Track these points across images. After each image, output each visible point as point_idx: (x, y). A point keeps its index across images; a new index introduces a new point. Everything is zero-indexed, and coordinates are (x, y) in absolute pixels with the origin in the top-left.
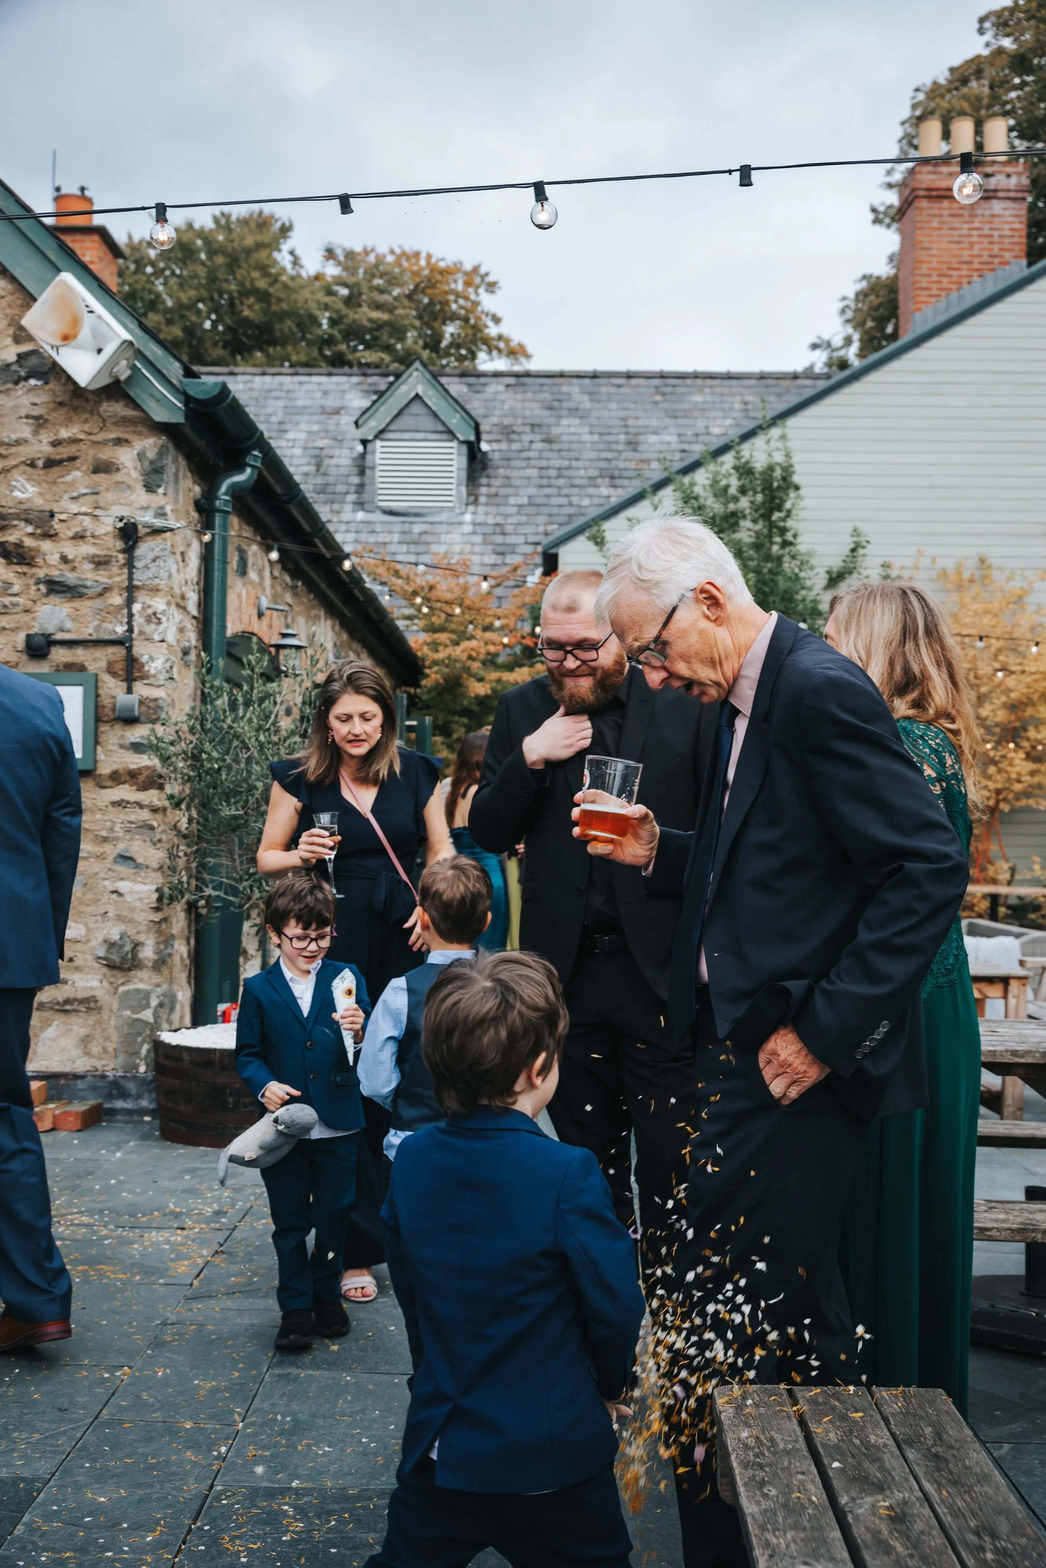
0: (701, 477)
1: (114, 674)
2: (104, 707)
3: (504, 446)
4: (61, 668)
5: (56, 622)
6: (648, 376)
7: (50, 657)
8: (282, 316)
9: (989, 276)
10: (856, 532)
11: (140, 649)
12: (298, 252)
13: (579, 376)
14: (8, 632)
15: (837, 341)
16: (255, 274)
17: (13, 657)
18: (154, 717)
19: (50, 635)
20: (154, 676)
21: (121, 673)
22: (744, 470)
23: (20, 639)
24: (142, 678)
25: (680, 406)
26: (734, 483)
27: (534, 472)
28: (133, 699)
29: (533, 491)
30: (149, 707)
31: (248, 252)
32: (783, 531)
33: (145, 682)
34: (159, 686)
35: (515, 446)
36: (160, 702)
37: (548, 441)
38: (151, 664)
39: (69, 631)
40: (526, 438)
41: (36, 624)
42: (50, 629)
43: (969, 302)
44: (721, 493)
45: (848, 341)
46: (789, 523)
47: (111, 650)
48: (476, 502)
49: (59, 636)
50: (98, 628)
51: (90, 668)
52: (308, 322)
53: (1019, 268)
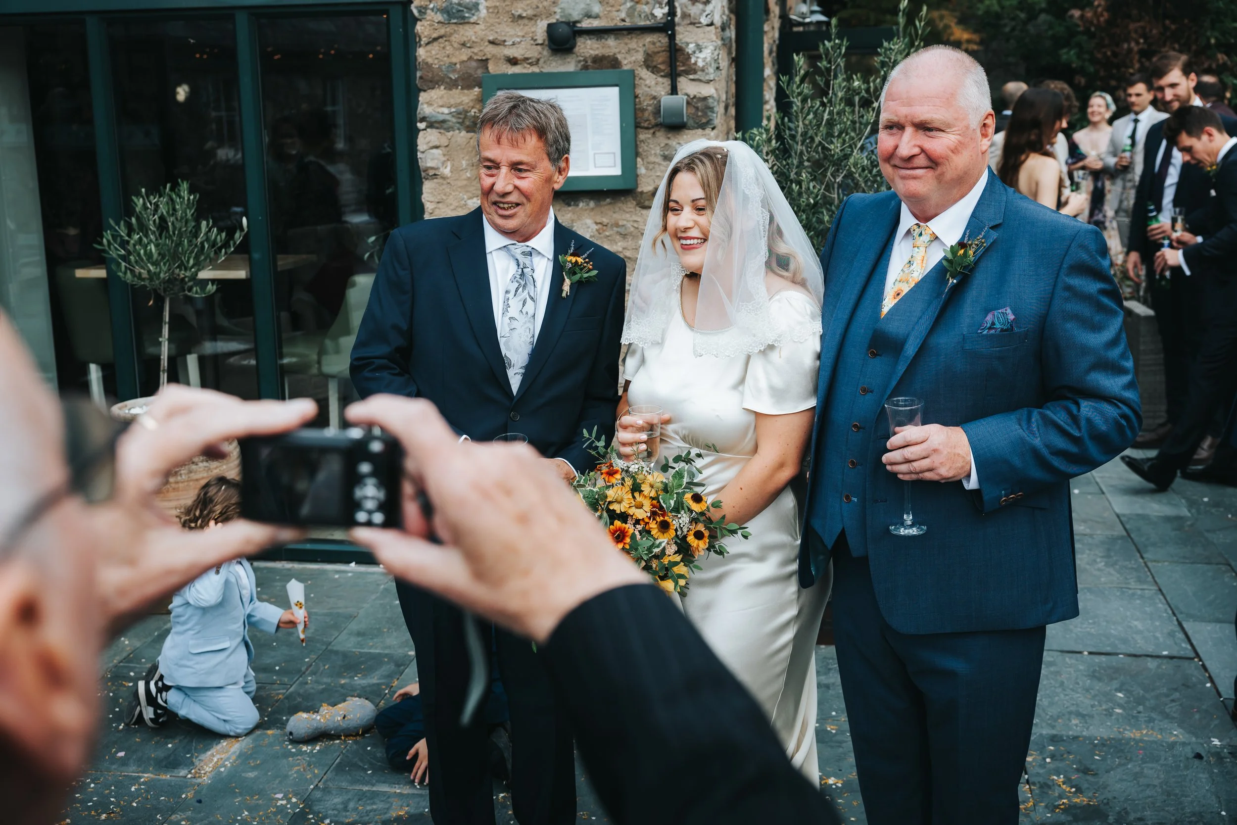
1: (654, 69)
2: (643, 110)
4: (589, 63)
5: (583, 6)
7: (576, 49)
11: (686, 36)
14: (526, 21)
17: (533, 52)
18: (704, 120)
19: (575, 22)
20: (703, 70)
21: (662, 67)
23: (540, 28)
24: (687, 73)
28: (680, 99)
30: (697, 108)
33: (691, 77)
34: (708, 82)
36: (710, 100)
38: (698, 54)
39: (597, 17)
41: (558, 10)
42: (575, 16)
47: (649, 39)
49: (586, 24)
50: (631, 12)
51: (625, 62)
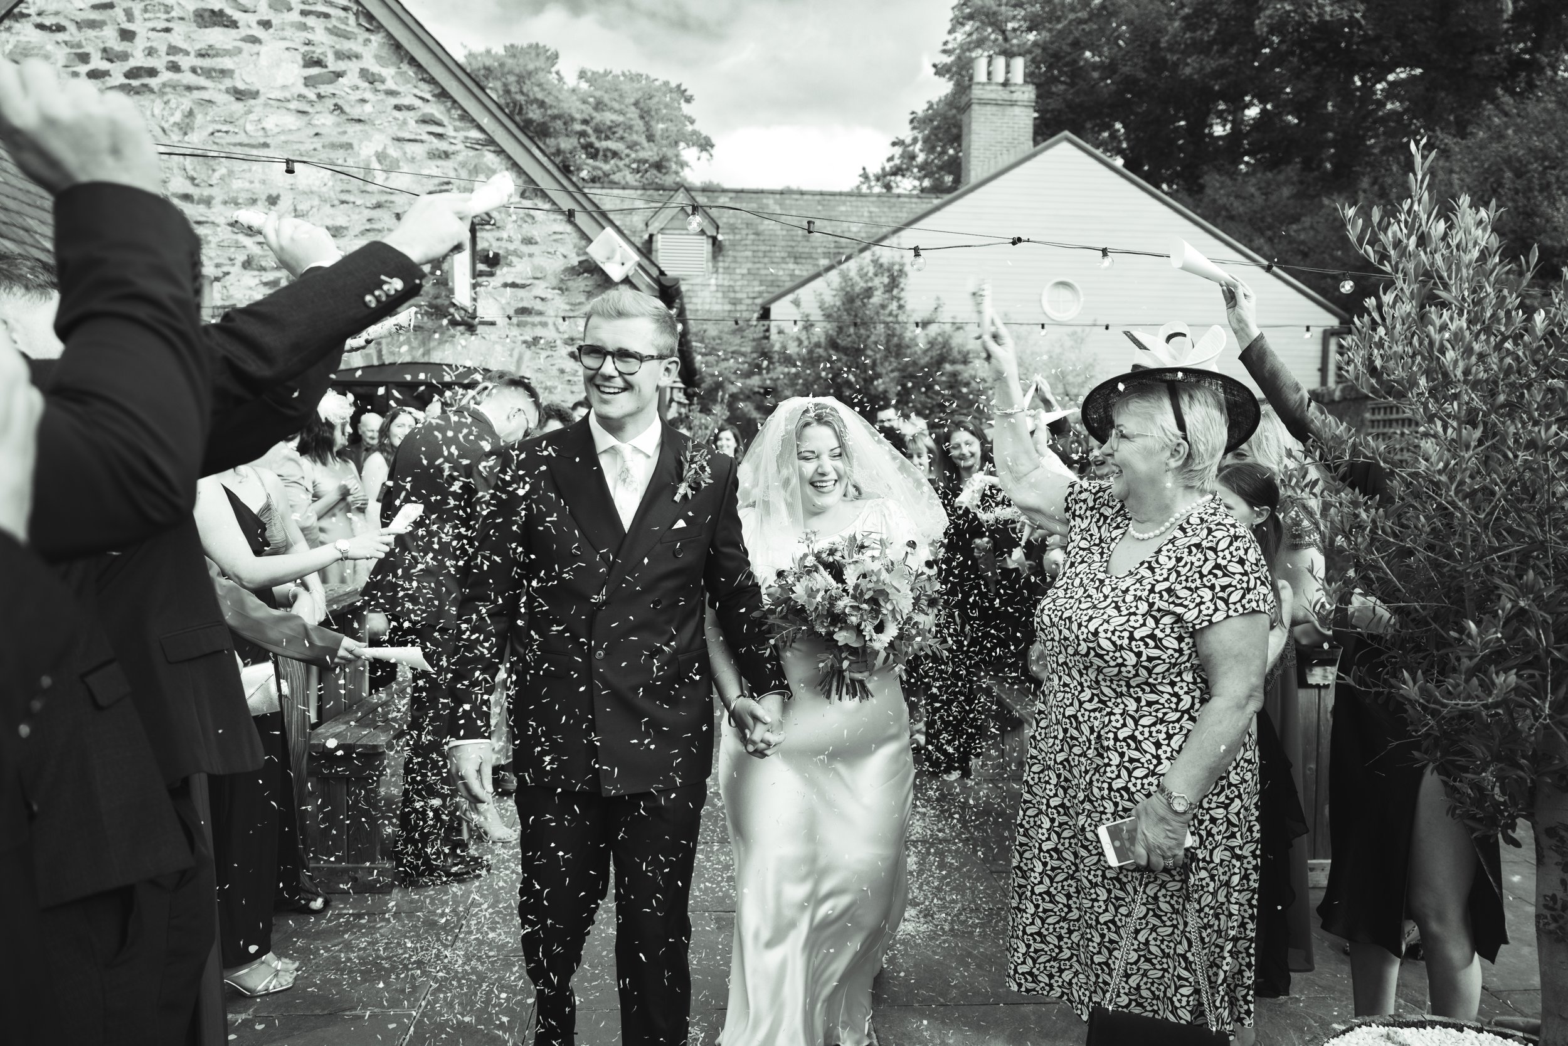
0: (852, 266)
3: (731, 237)
6: (814, 194)
8: (555, 117)
9: (1012, 151)
10: (938, 298)
12: (562, 73)
13: (773, 193)
15: (908, 141)
16: (536, 89)
22: (875, 262)
25: (833, 214)
26: (871, 270)
27: (749, 254)
29: (750, 265)
31: (530, 74)
32: (899, 299)
35: (738, 237)
37: (757, 234)
40: (744, 232)
43: (1001, 166)
44: (863, 275)
45: (915, 141)
46: (903, 294)
48: (717, 272)
52: (569, 120)
53: (1028, 146)
